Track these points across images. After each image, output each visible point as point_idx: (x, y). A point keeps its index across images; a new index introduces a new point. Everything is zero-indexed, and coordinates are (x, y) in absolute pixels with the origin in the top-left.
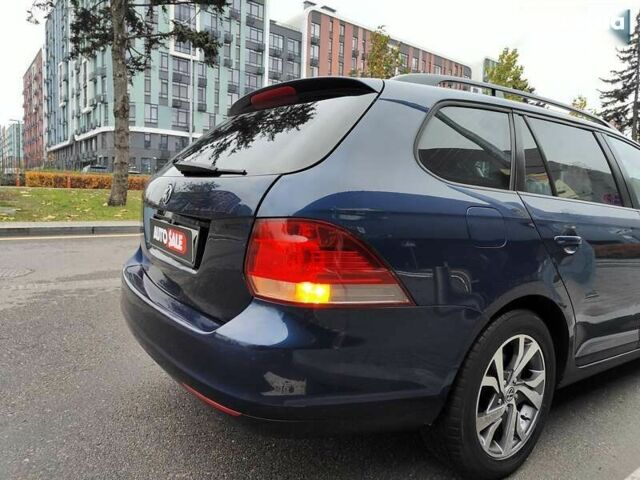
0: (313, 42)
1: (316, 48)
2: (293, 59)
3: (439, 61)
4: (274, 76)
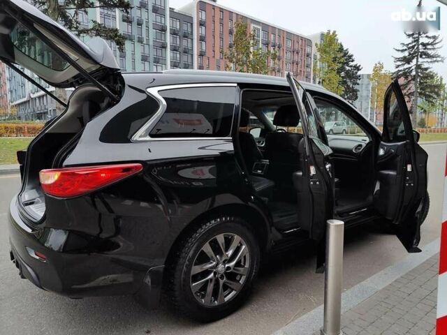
0: (201, 24)
2: (187, 36)
3: (290, 36)
4: (174, 49)
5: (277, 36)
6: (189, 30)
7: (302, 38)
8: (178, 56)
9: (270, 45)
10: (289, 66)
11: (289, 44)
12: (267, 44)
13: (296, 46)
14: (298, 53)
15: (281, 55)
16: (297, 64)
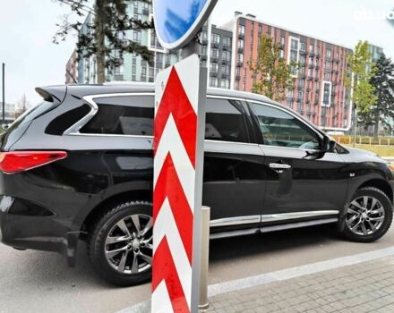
0: (240, 38)
1: (242, 41)
2: (227, 49)
3: (329, 46)
4: (214, 61)
5: (316, 48)
6: (229, 44)
7: (342, 48)
8: (217, 67)
9: (308, 56)
10: (328, 76)
11: (329, 54)
12: (304, 55)
13: (336, 56)
14: (337, 63)
15: (320, 65)
16: (337, 74)
